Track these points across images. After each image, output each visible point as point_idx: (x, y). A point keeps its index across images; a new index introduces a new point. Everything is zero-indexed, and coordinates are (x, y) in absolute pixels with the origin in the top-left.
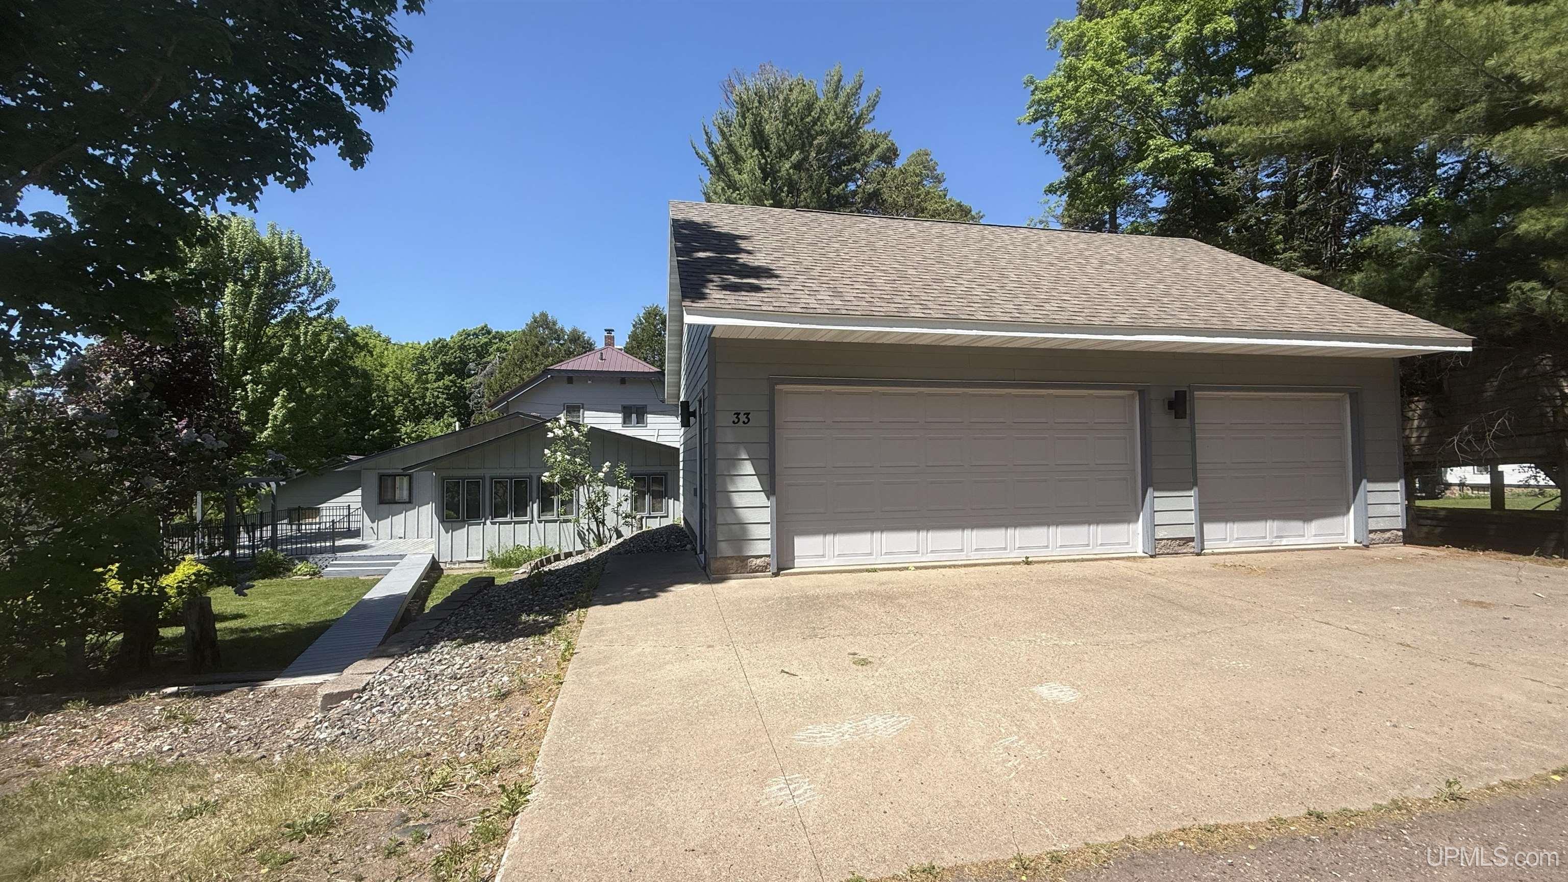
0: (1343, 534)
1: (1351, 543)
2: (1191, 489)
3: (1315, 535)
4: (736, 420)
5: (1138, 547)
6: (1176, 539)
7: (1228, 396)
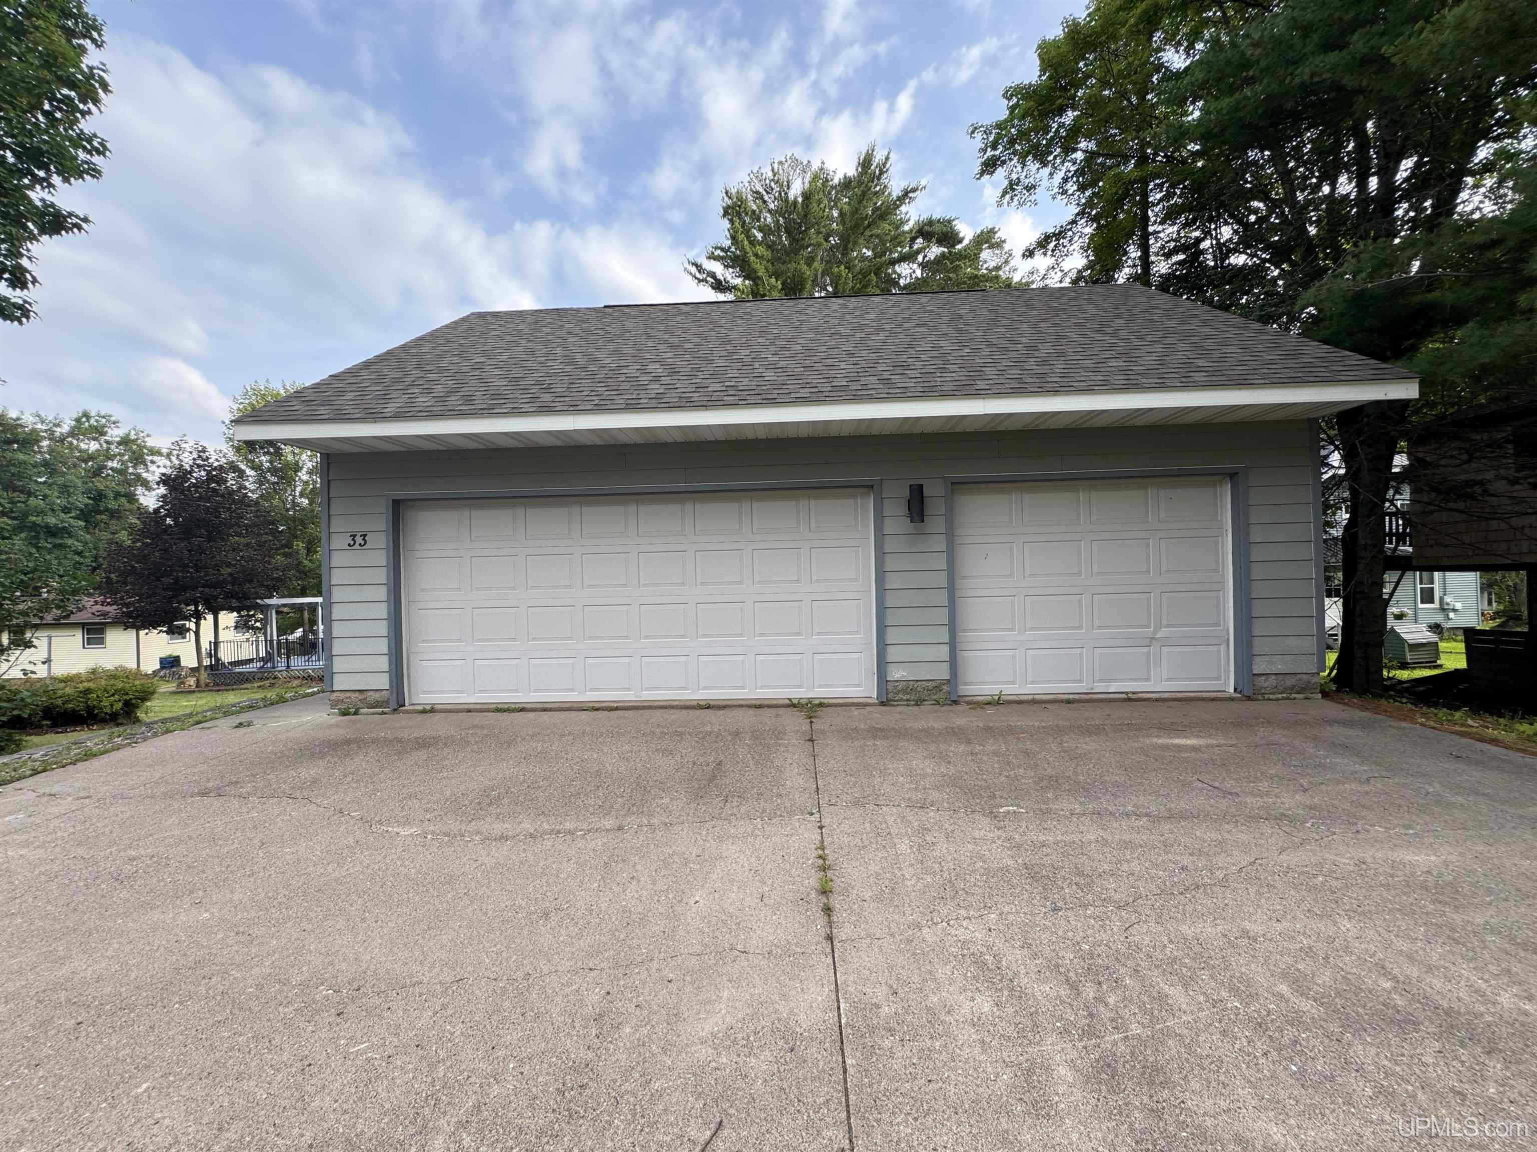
0: (1218, 679)
1: (1231, 692)
3: (1169, 679)
4: (352, 543)
5: (873, 691)
6: (921, 682)
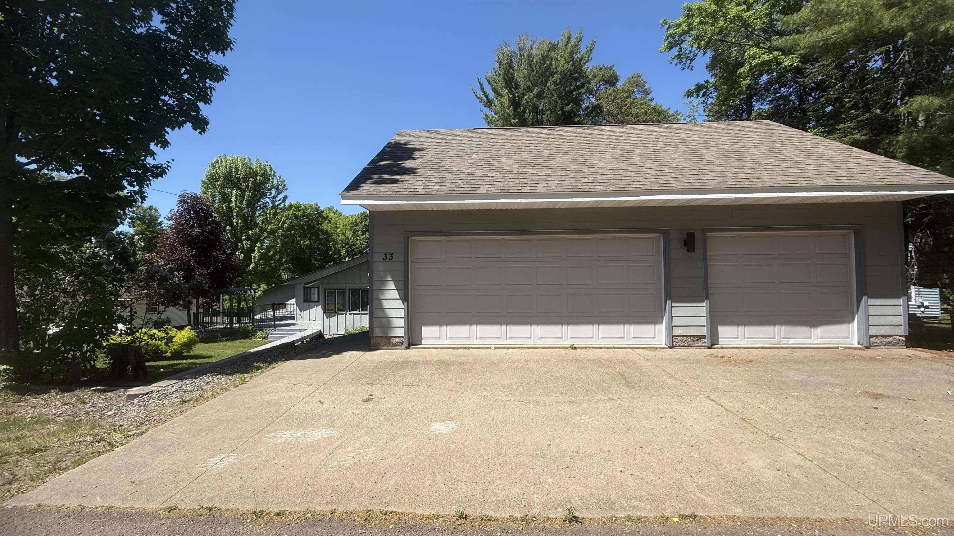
0: (848, 337)
1: (855, 344)
2: (704, 302)
3: (821, 337)
4: (385, 258)
5: (662, 340)
6: (690, 336)
7: (740, 235)
